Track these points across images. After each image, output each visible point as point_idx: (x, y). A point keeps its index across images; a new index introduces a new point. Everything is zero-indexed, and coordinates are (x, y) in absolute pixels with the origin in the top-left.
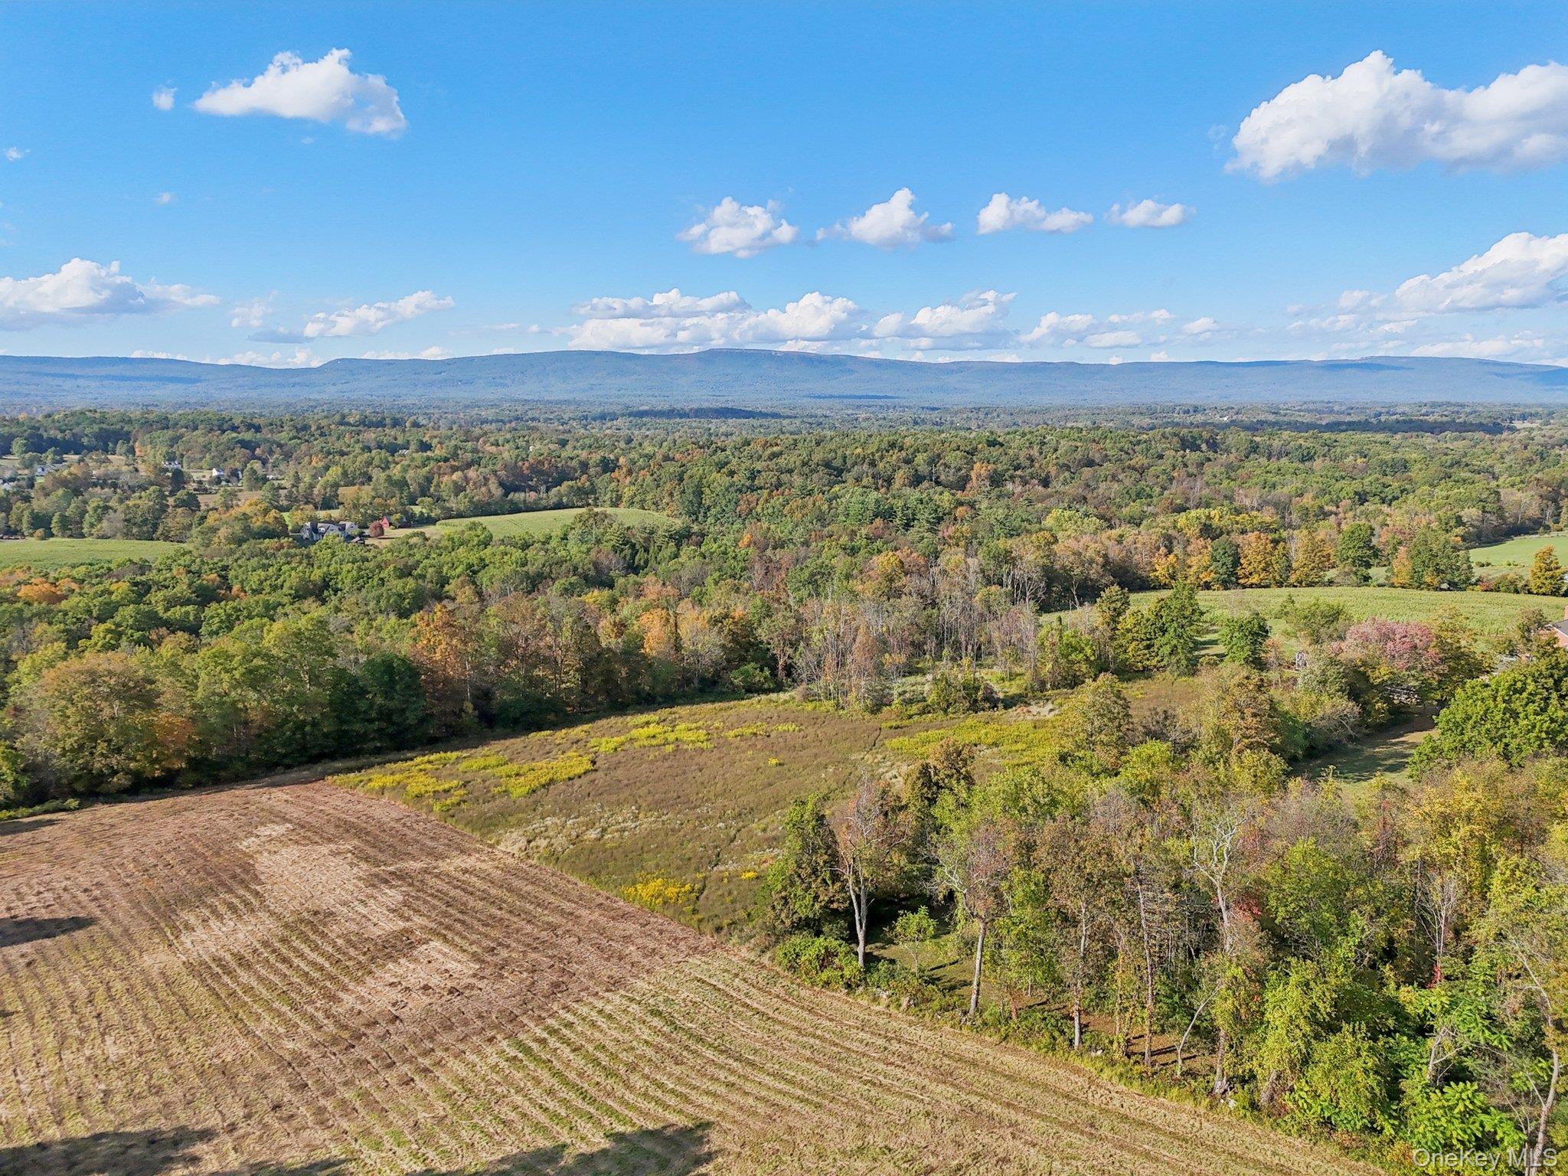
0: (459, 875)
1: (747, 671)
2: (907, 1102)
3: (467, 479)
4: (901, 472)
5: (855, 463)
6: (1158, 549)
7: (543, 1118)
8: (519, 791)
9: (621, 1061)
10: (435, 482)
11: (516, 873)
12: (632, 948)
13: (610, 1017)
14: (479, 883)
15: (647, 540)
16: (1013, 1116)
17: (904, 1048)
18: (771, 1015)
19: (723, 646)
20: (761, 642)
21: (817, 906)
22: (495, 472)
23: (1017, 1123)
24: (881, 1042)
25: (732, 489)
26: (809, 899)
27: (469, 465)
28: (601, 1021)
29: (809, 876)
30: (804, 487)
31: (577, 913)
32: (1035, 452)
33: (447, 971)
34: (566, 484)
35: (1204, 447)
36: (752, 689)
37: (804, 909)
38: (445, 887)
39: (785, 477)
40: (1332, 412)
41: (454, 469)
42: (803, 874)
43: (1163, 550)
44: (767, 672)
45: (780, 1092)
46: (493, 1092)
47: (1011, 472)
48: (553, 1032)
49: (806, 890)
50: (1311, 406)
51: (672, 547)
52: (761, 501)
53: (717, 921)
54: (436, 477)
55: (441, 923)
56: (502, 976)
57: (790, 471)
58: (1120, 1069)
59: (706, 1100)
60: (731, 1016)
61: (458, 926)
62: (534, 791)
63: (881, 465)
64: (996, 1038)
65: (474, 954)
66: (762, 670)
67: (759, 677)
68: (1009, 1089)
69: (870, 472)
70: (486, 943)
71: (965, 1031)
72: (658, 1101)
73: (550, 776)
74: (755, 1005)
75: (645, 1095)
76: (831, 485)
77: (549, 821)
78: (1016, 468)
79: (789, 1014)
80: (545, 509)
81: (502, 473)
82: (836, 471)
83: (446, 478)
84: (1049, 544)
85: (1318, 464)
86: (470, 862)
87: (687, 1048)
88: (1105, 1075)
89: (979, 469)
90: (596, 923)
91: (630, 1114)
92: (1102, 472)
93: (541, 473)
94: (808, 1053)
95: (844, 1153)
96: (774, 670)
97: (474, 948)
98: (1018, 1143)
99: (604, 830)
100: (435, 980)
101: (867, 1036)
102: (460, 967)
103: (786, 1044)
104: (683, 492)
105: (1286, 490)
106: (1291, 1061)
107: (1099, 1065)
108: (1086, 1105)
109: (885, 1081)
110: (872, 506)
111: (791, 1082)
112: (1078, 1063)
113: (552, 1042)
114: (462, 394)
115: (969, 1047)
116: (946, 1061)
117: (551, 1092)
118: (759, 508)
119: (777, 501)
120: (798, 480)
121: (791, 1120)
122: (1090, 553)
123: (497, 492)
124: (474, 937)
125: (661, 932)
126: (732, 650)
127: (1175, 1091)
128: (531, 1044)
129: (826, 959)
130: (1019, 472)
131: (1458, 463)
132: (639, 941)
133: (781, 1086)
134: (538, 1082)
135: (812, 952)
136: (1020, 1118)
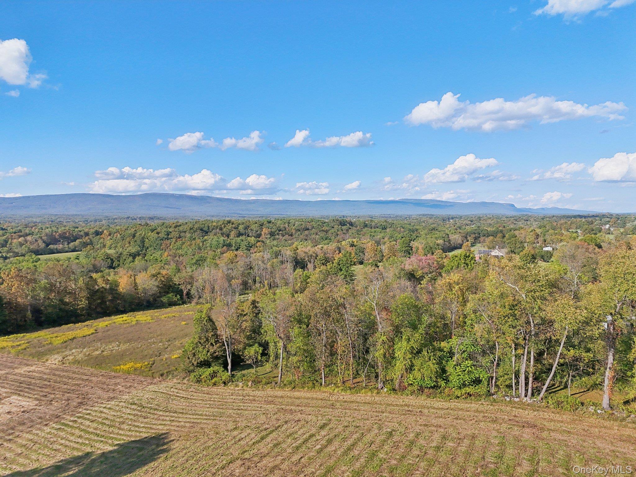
0: (27, 373)
1: (169, 297)
2: (254, 412)
3: (26, 241)
4: (233, 232)
5: (213, 229)
6: (336, 251)
7: (76, 446)
8: (57, 342)
9: (116, 421)
10: (9, 242)
11: (57, 370)
12: (119, 387)
13: (110, 408)
14: (37, 375)
15: (119, 257)
16: (300, 408)
17: (251, 398)
18: (189, 397)
19: (158, 286)
20: (175, 284)
21: (209, 354)
22: (41, 238)
23: (302, 410)
24: (241, 398)
25: (158, 239)
26: (205, 352)
27: (27, 235)
28: (105, 410)
29: (205, 342)
30: (191, 237)
31: (90, 379)
32: (286, 225)
33: (20, 405)
34: (78, 241)
35: (348, 225)
36: (172, 304)
37: (202, 357)
38: (19, 378)
39: (182, 234)
40: (390, 217)
41: (20, 236)
42: (202, 341)
43: (337, 252)
44: (178, 297)
45: (196, 419)
46: (49, 441)
47: (278, 232)
48: (79, 417)
49: (204, 348)
50: (383, 216)
51: (131, 258)
52: (173, 243)
53: (161, 372)
54: (10, 240)
55: (17, 390)
56: (51, 404)
57: (185, 232)
58: (341, 388)
59: (160, 427)
60: (170, 400)
61: (27, 390)
62: (65, 342)
63: (224, 230)
64: (290, 389)
65: (35, 398)
66: (176, 296)
67: (175, 299)
68: (298, 402)
69: (220, 232)
70: (41, 394)
71: (276, 389)
72: (136, 431)
73: (74, 336)
74: (182, 395)
75: (130, 430)
76: (203, 236)
77: (74, 351)
78: (279, 231)
79: (198, 396)
80: (67, 252)
81: (45, 238)
82: (205, 231)
83: (15, 241)
84: (295, 250)
85: (388, 230)
86: (32, 368)
87: (149, 413)
88: (336, 391)
89: (265, 231)
90: (100, 381)
91: (122, 437)
92: (312, 232)
93: (65, 238)
94: (208, 406)
95: (227, 431)
96: (181, 296)
97: (36, 396)
98: (303, 415)
99: (103, 351)
100: (14, 410)
101: (234, 397)
102: (28, 403)
103: (197, 405)
104: (136, 241)
105: (379, 237)
106: (406, 369)
107: (333, 388)
108: (329, 400)
109: (243, 408)
110: (222, 242)
111: (201, 415)
112: (325, 390)
113: (80, 421)
114: (23, 213)
115: (280, 393)
116: (270, 398)
117: (80, 437)
118: (171, 247)
119: (179, 243)
120: (188, 235)
121: (202, 426)
122: (311, 253)
123: (42, 245)
124: (35, 392)
125: (134, 380)
126: (161, 288)
127: (364, 390)
128: (68, 423)
129: (214, 375)
130: (281, 232)
131: (434, 229)
132: (123, 384)
133: (197, 417)
134: (73, 434)
135: (207, 373)
136: (303, 408)
